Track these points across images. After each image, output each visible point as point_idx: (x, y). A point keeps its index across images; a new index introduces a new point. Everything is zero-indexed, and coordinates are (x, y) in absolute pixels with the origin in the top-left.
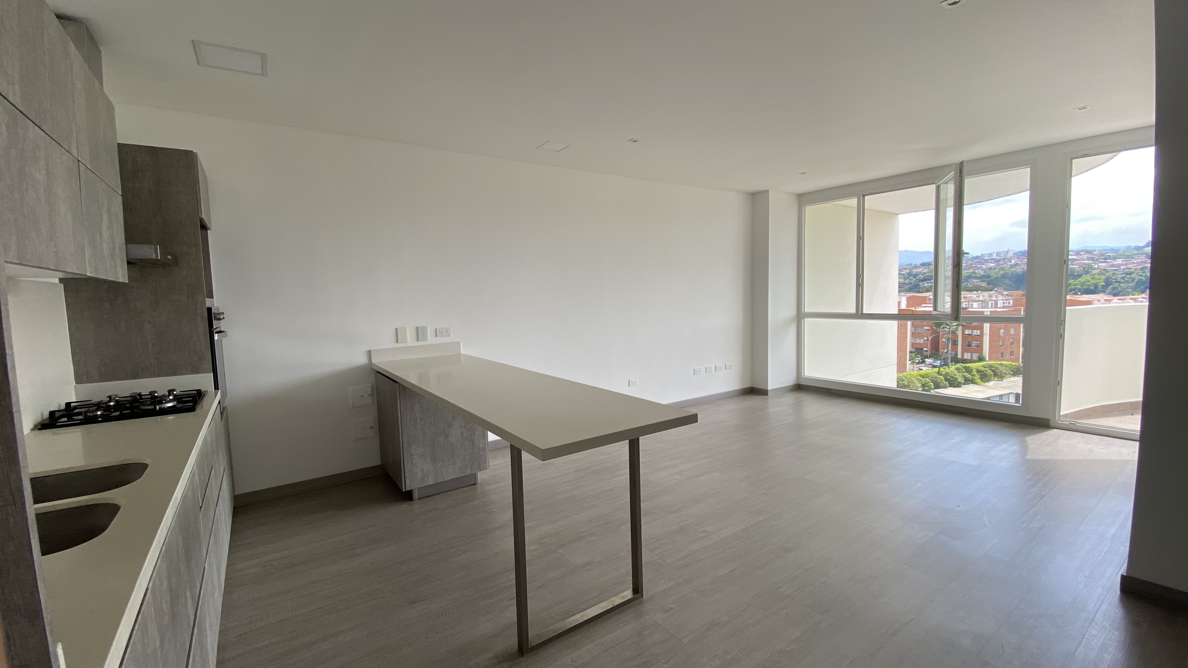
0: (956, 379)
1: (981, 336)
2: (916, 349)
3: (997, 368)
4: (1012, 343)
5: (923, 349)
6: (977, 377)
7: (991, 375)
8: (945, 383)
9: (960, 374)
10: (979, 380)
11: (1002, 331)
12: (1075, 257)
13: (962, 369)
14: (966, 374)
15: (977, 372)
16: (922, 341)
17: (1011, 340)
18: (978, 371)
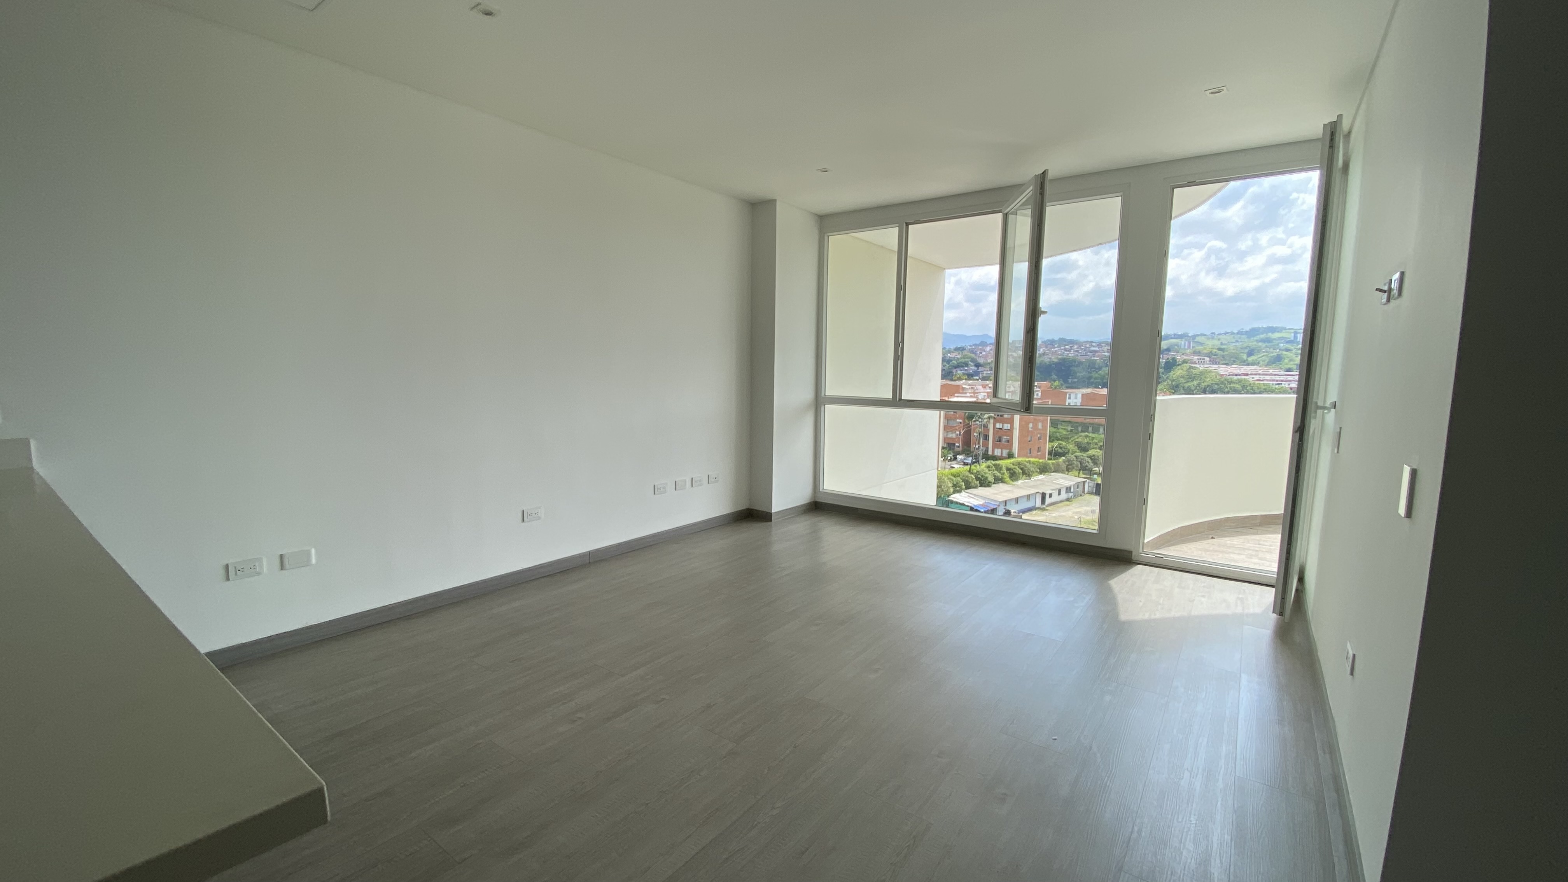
0: (987, 478)
1: (1011, 430)
2: (948, 444)
3: (1025, 466)
4: (1040, 439)
5: (955, 444)
6: (1006, 476)
7: (1019, 474)
8: (975, 482)
9: (990, 472)
10: (1008, 479)
11: (1031, 425)
12: (1096, 349)
13: (992, 467)
14: (996, 472)
15: (1007, 470)
16: (954, 436)
17: (1039, 436)
18: (1008, 469)
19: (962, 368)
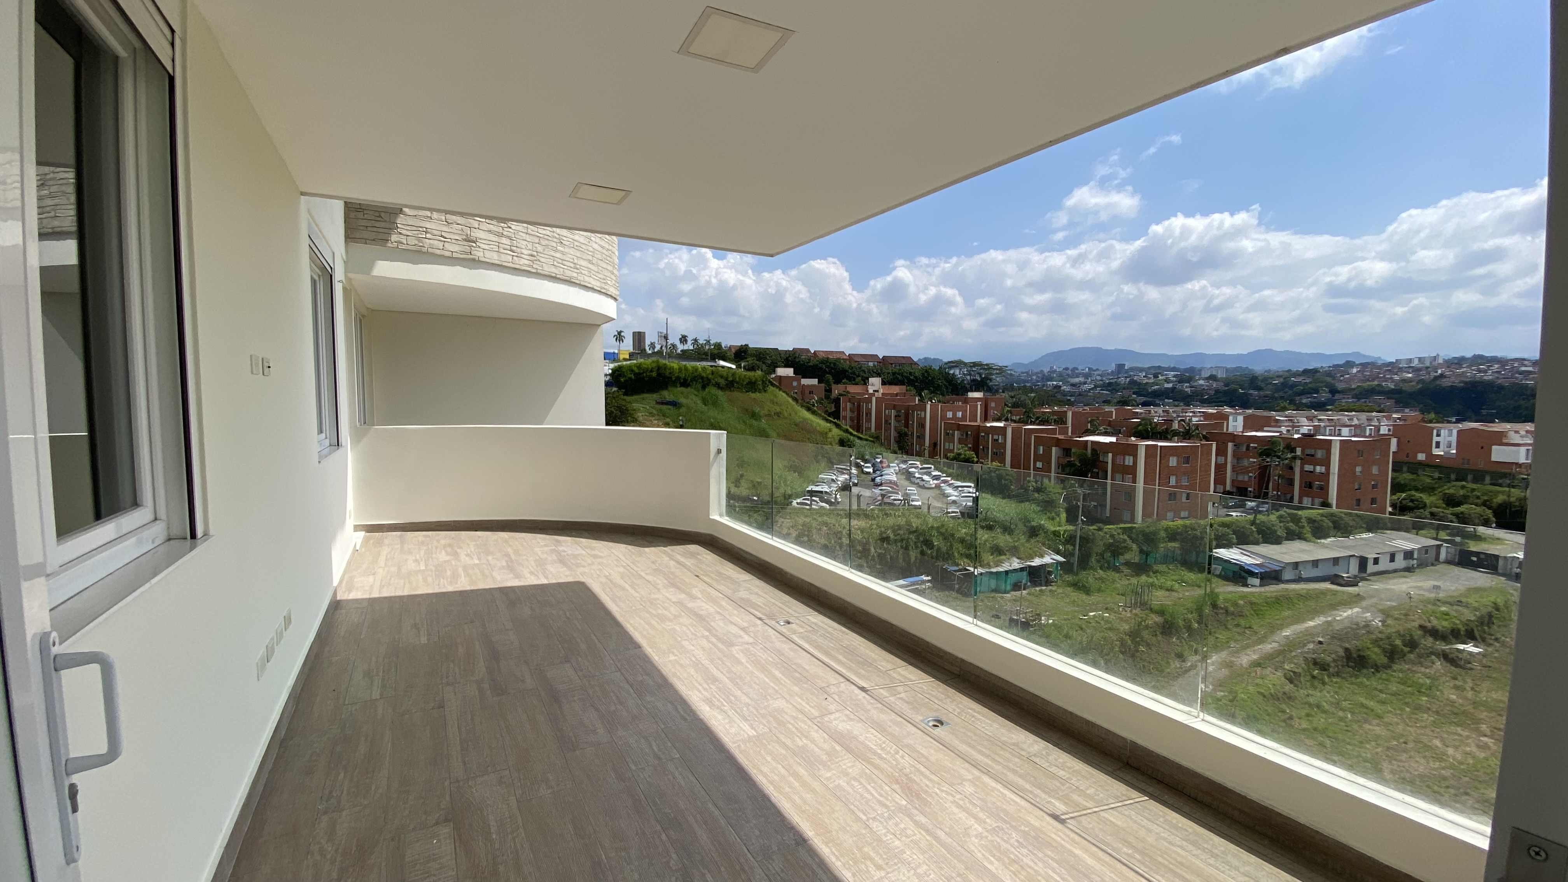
0: (1276, 531)
1: (1326, 475)
2: (1239, 489)
3: (1341, 518)
4: (1374, 486)
5: (1247, 488)
6: (1307, 529)
7: (1329, 528)
8: (1256, 536)
9: (1282, 524)
10: (1309, 535)
11: (1358, 469)
13: (1286, 517)
14: (1291, 524)
15: (1309, 523)
16: (1246, 478)
17: (1373, 483)
18: (1311, 521)
19: (1309, 396)
